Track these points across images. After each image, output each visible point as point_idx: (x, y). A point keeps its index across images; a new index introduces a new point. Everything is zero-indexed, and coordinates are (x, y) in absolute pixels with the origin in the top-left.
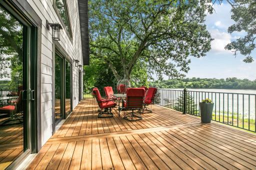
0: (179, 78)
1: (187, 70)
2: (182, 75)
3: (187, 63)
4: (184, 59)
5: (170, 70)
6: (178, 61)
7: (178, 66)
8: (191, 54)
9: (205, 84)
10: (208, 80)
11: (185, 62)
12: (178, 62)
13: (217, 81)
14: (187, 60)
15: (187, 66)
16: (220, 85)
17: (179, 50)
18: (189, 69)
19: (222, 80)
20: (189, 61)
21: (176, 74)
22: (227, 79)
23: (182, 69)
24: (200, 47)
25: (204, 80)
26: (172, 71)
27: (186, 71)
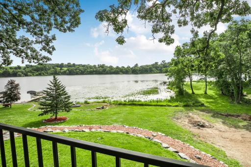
0: (41, 62)
1: (51, 50)
2: (45, 58)
3: (50, 40)
4: (45, 33)
5: (24, 48)
6: (35, 34)
7: (37, 42)
8: (54, 26)
9: (80, 70)
10: (84, 66)
11: (46, 37)
12: (35, 37)
13: (91, 67)
14: (50, 35)
15: (51, 45)
16: (94, 71)
17: (36, 17)
18: (54, 49)
19: (95, 66)
20: (54, 38)
21: (36, 55)
22: (98, 65)
23: (44, 48)
24: (67, 19)
25: (79, 65)
26: (29, 51)
27: (50, 52)
